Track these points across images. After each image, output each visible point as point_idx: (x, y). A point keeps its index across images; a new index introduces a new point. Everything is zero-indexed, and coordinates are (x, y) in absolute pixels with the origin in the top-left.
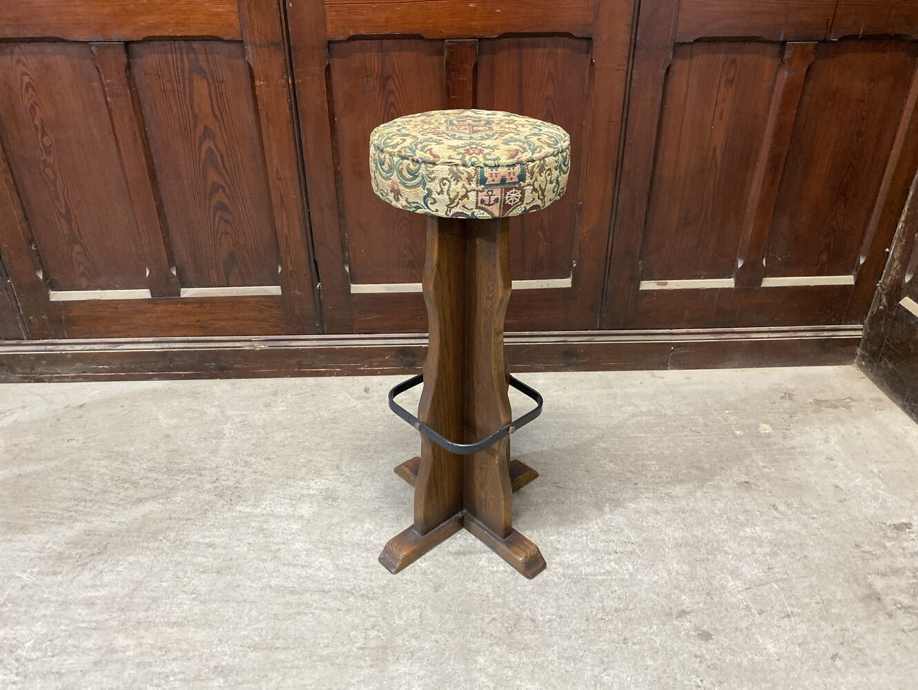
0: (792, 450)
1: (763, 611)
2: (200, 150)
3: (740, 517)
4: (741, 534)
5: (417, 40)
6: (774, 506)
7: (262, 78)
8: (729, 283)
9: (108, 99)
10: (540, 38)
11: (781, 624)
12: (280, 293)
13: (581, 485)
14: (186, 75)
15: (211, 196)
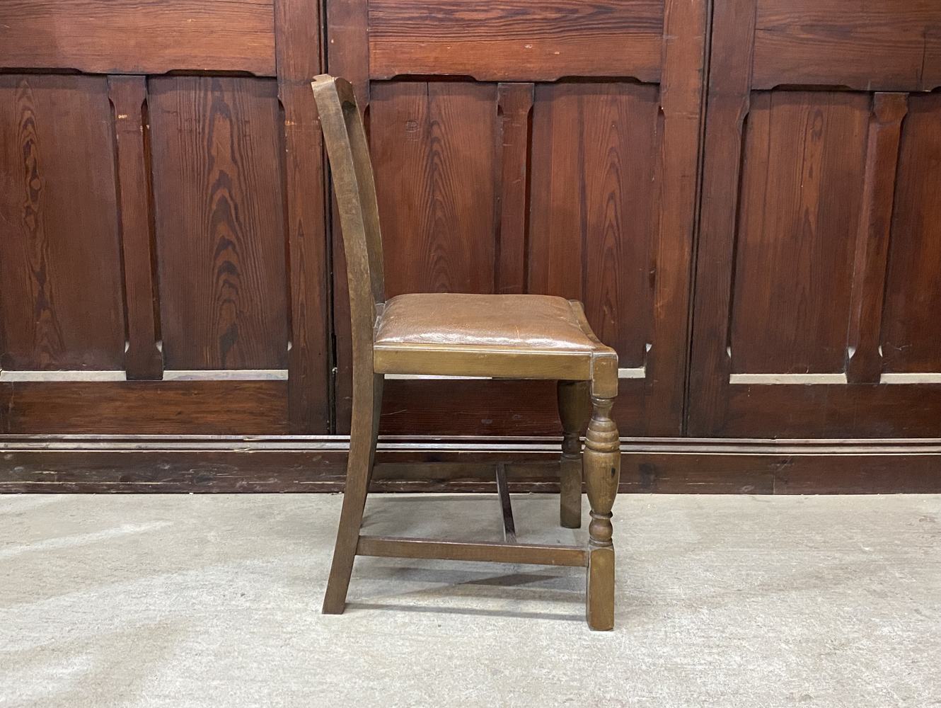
2: (212, 198)
3: (873, 619)
4: (878, 633)
5: (467, 84)
6: (916, 610)
7: (294, 118)
8: (841, 378)
9: (118, 136)
10: (603, 84)
12: (287, 378)
13: (670, 590)
14: (208, 114)
15: (217, 254)
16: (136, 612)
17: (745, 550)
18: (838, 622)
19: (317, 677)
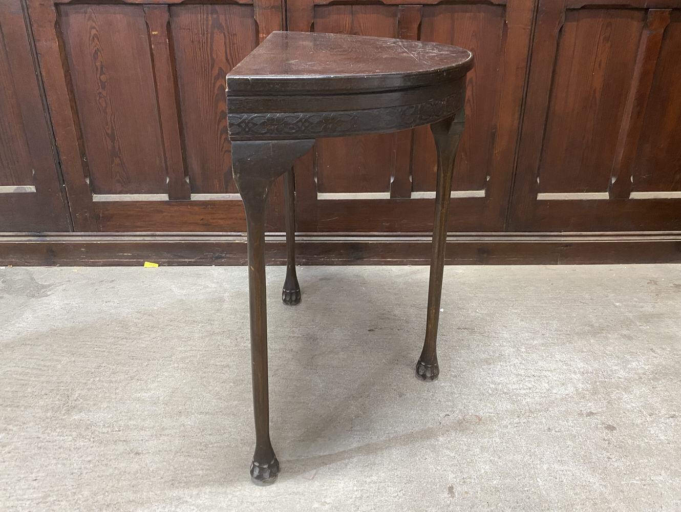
0: (661, 316)
1: (652, 414)
2: (214, 87)
3: (626, 356)
4: (629, 366)
5: (379, 6)
6: (652, 349)
7: (265, 31)
8: (605, 196)
9: (153, 47)
10: (468, 6)
11: (668, 420)
13: (501, 335)
14: (210, 31)
15: (220, 121)
16: (185, 351)
17: (544, 305)
18: (605, 358)
19: (295, 398)
